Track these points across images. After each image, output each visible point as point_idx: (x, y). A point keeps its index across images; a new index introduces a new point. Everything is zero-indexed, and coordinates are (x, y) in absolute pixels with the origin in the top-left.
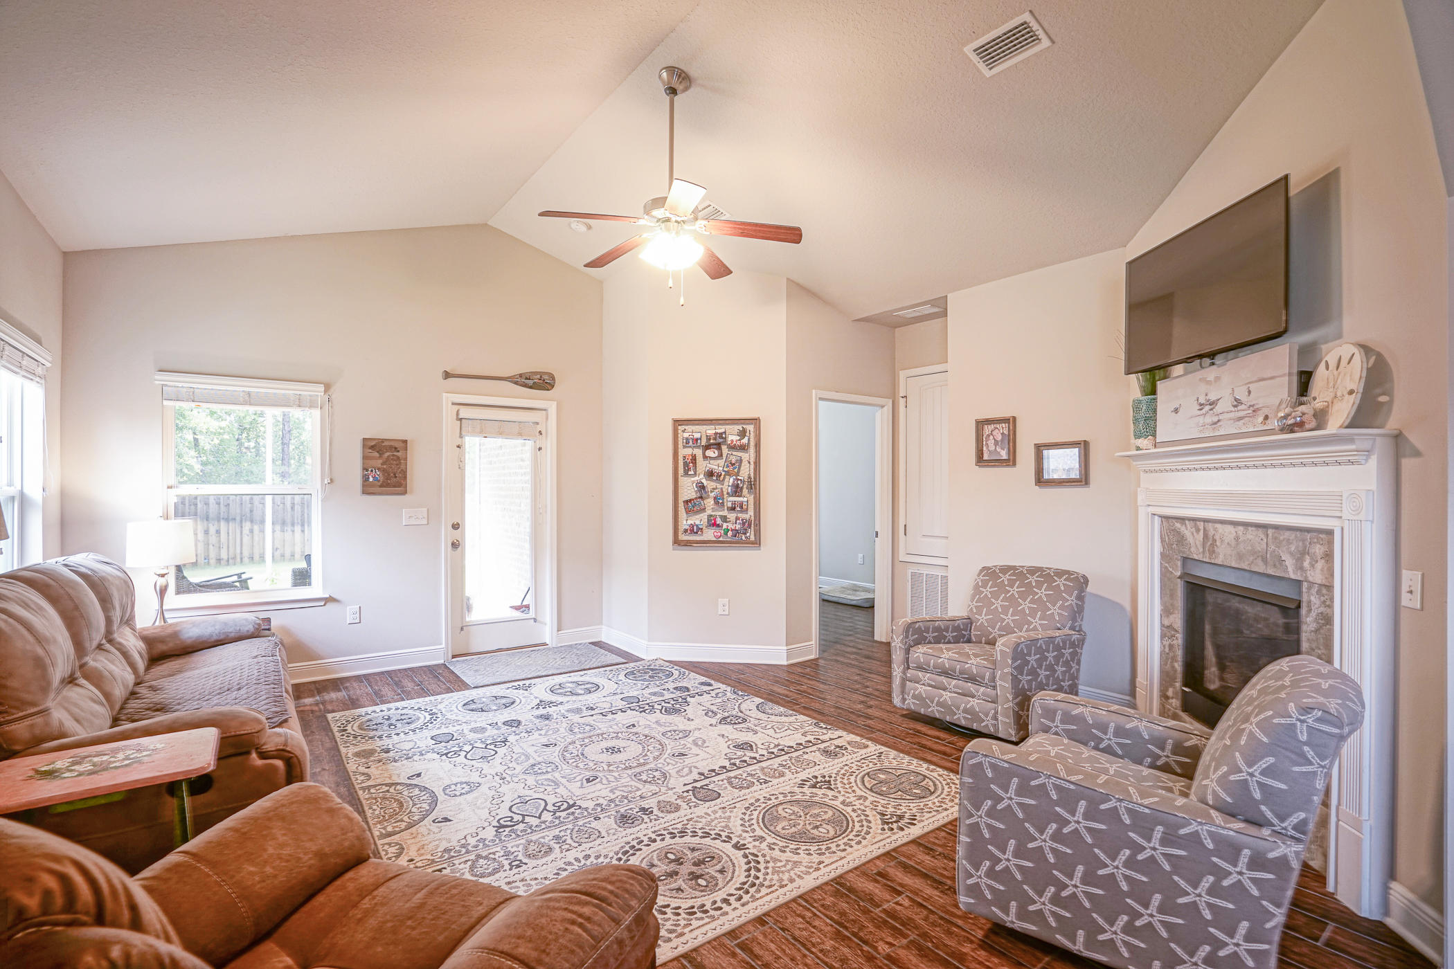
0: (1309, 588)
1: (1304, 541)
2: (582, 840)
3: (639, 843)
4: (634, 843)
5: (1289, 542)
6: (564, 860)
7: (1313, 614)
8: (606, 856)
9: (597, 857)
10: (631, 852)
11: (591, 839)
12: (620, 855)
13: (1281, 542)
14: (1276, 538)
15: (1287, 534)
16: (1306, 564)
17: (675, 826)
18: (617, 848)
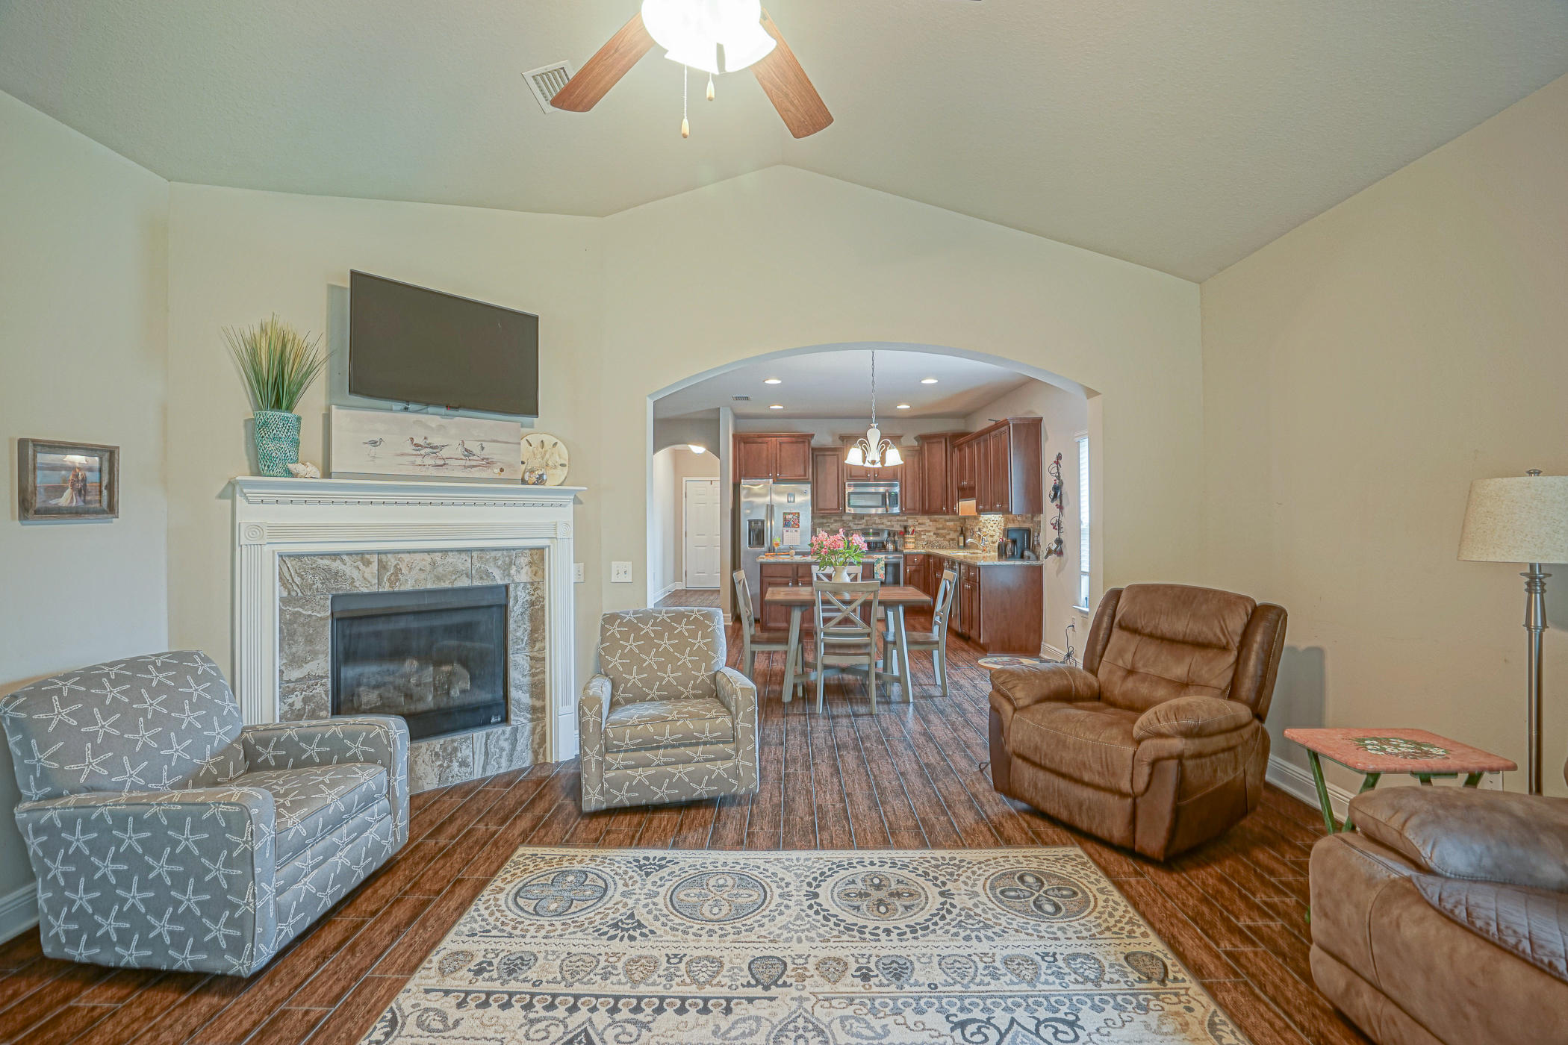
0: (516, 587)
1: (509, 557)
2: (964, 960)
3: (905, 933)
4: (909, 935)
5: (495, 559)
6: (994, 944)
7: (520, 604)
8: (947, 932)
9: (956, 934)
10: (918, 927)
11: (954, 958)
12: (932, 927)
13: (487, 560)
14: (481, 558)
15: (493, 554)
16: (513, 572)
17: (850, 939)
18: (932, 937)
